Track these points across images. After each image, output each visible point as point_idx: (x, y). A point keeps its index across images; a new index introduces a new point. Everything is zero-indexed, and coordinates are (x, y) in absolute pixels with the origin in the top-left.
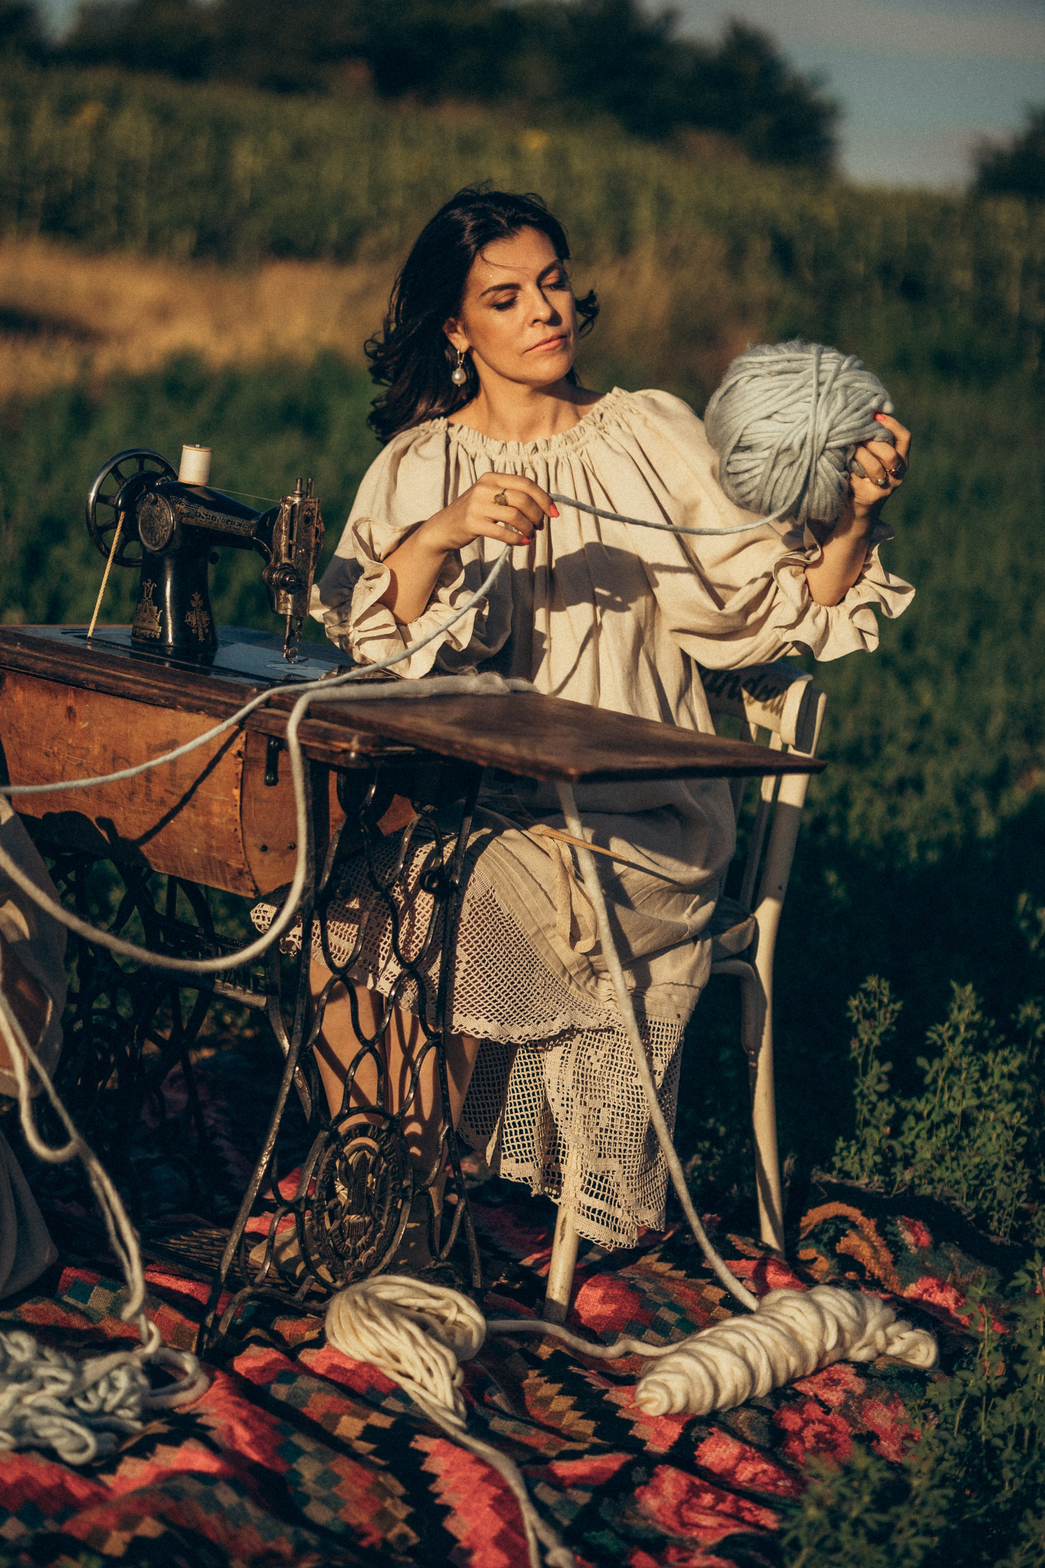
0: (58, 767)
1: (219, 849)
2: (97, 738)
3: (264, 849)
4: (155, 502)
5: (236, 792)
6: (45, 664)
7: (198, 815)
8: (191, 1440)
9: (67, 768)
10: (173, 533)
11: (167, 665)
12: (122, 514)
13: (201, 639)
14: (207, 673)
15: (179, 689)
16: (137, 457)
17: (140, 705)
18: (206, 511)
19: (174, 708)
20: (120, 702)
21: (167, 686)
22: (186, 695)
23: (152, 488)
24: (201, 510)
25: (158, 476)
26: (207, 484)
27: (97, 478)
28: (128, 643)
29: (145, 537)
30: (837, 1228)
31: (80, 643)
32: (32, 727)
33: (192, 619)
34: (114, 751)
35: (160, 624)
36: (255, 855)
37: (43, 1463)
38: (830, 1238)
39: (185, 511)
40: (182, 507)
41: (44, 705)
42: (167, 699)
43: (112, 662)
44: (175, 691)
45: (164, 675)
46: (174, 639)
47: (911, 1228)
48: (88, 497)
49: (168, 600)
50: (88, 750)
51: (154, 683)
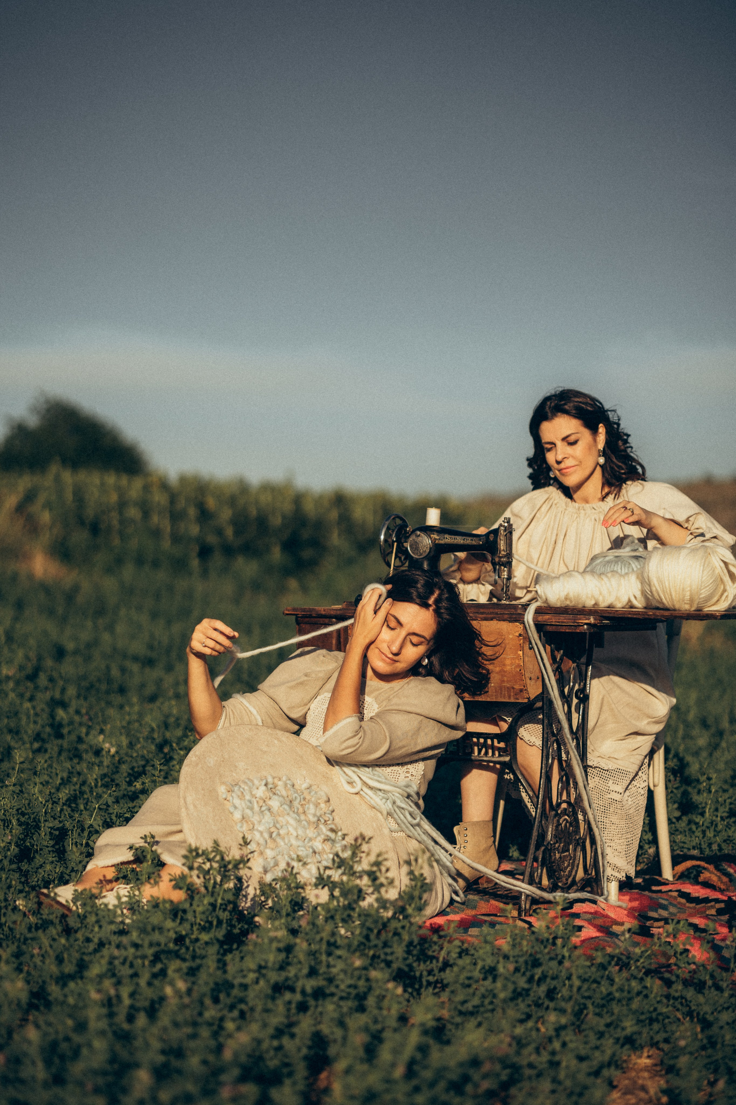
1: (508, 681)
3: (530, 679)
4: (418, 535)
5: (521, 653)
7: (495, 667)
10: (431, 548)
12: (396, 544)
24: (446, 536)
26: (444, 525)
30: (697, 871)
36: (528, 681)
38: (695, 875)
39: (436, 537)
40: (433, 536)
47: (730, 866)
48: (380, 538)
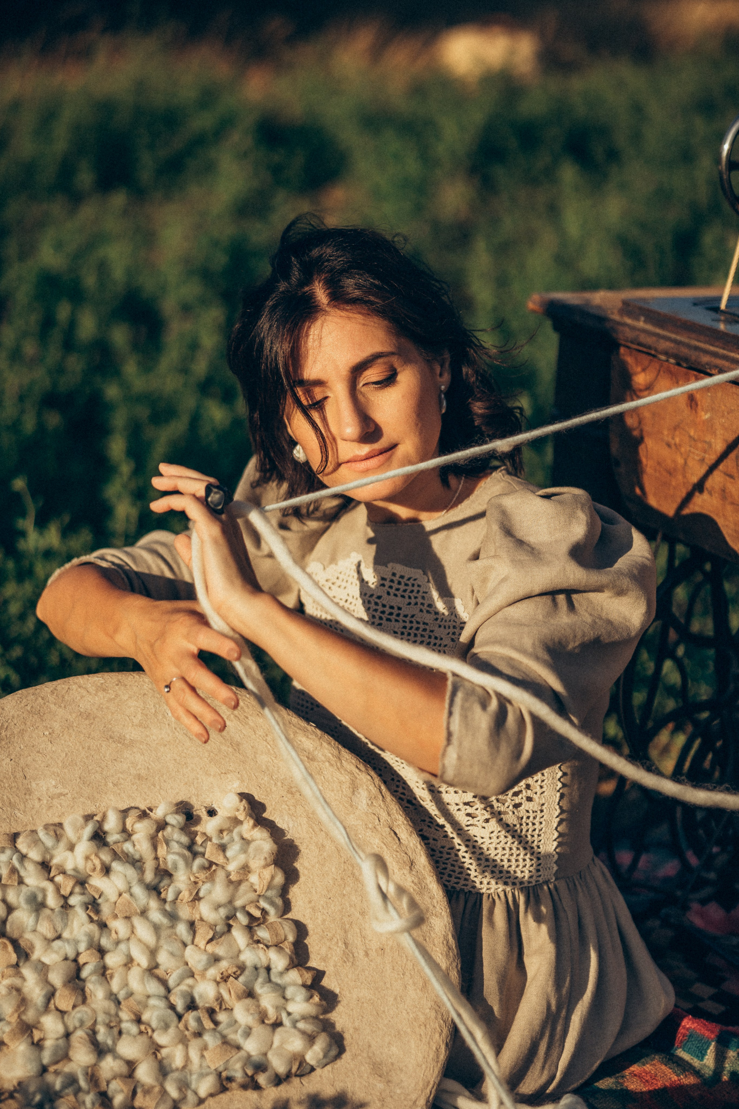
0: (680, 461)
2: (720, 432)
9: (688, 462)
50: (710, 444)
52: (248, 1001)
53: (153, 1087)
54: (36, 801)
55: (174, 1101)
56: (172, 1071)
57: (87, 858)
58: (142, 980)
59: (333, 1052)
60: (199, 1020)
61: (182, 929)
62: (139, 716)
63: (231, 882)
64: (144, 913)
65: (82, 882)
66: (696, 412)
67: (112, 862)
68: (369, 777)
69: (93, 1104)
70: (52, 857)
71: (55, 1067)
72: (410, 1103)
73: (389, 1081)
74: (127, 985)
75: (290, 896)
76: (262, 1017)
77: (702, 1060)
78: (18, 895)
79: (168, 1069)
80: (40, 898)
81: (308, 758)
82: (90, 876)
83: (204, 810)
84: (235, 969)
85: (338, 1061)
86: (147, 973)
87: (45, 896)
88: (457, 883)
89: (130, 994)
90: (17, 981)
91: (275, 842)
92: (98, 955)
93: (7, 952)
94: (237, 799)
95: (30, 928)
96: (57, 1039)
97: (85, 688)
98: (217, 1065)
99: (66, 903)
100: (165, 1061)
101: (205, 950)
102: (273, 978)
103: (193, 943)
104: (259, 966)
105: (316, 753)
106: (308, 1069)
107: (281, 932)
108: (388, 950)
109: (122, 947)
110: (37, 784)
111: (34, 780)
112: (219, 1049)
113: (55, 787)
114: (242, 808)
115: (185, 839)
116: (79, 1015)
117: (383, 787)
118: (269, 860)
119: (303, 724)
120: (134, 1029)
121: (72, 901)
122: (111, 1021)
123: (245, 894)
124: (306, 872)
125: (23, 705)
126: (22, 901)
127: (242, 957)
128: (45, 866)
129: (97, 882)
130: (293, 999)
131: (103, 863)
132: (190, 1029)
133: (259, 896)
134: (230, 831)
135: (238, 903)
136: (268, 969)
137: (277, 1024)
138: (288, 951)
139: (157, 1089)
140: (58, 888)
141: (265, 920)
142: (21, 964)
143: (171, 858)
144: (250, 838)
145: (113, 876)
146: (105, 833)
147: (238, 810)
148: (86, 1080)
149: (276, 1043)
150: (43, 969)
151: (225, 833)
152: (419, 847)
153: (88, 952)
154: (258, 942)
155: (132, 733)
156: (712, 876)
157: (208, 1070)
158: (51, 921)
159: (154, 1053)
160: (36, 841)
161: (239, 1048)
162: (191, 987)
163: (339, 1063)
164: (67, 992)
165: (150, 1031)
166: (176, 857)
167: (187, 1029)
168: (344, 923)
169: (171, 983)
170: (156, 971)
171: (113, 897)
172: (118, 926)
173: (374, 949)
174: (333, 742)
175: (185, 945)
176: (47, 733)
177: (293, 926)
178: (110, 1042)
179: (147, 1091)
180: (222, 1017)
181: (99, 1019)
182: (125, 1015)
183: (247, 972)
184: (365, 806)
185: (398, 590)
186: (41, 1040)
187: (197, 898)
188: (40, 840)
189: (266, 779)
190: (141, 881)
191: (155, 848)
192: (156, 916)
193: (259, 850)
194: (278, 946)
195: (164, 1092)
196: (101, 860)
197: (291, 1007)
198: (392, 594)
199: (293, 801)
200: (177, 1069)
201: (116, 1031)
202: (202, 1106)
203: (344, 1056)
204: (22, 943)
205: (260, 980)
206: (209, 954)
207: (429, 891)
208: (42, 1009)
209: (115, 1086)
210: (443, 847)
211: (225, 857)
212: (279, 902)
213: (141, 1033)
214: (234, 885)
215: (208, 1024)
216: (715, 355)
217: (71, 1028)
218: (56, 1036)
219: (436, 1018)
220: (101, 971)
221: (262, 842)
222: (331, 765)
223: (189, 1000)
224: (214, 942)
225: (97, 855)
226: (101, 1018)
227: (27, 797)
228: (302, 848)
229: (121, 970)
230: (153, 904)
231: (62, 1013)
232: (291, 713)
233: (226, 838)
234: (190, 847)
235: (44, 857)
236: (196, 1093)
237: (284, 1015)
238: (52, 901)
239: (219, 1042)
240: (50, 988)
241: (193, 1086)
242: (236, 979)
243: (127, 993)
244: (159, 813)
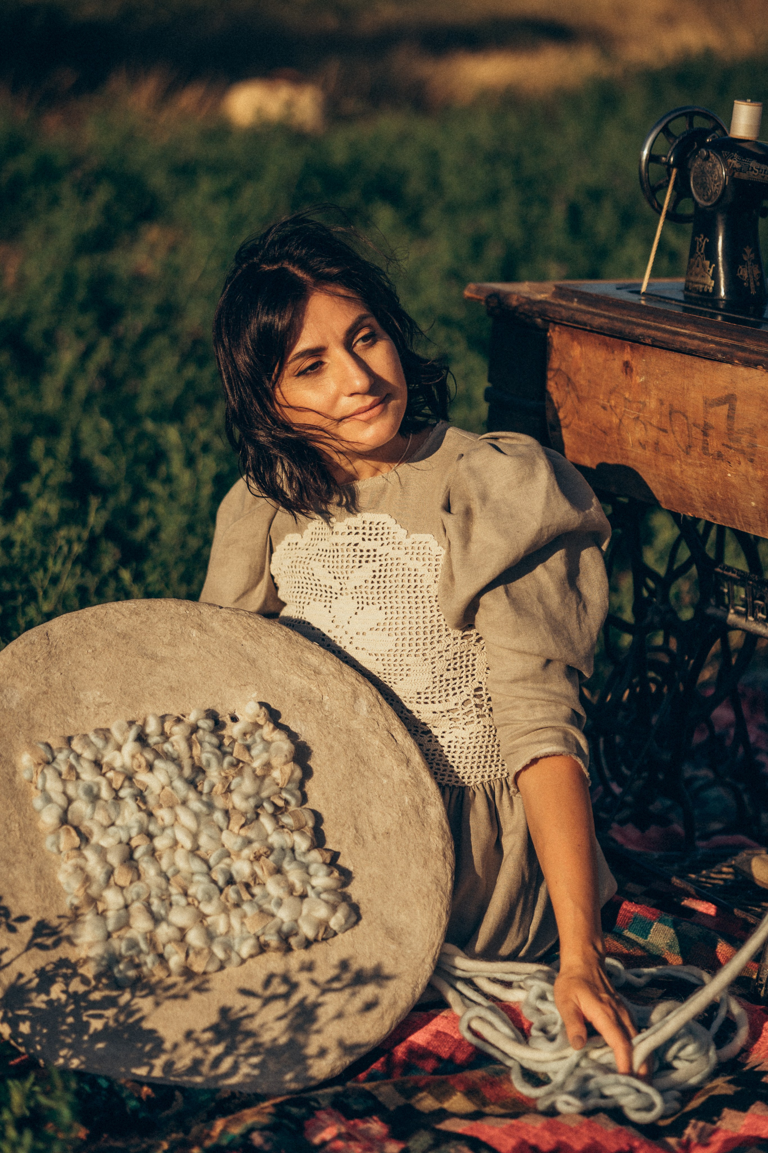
0: (615, 420)
2: (654, 392)
4: (707, 158)
6: (603, 320)
7: (756, 469)
8: (758, 1103)
9: (623, 421)
10: (725, 188)
11: (719, 318)
12: (674, 171)
13: (753, 292)
14: (758, 325)
15: (736, 343)
16: (684, 114)
17: (696, 359)
18: (758, 165)
19: (732, 363)
20: (677, 357)
21: (724, 340)
22: (743, 350)
23: (703, 145)
24: (753, 164)
25: (706, 133)
26: (758, 138)
27: (649, 135)
28: (681, 297)
29: (697, 193)
31: (633, 298)
32: (589, 381)
33: (744, 273)
34: (671, 405)
35: (712, 278)
37: (611, 1127)
39: (737, 166)
40: (734, 162)
41: (600, 360)
42: (724, 353)
43: (668, 317)
44: (733, 346)
45: (719, 329)
46: (726, 293)
48: (640, 156)
49: (720, 254)
50: (644, 404)
51: (710, 338)
52: (278, 877)
53: (202, 949)
54: (85, 710)
55: (221, 961)
56: (217, 936)
57: (133, 757)
58: (188, 860)
59: (353, 919)
60: (238, 893)
61: (218, 816)
62: (169, 637)
63: (257, 777)
64: (184, 803)
65: (129, 777)
66: (631, 377)
67: (155, 759)
68: (367, 688)
69: (153, 963)
70: (103, 757)
71: (119, 933)
72: (420, 961)
73: (400, 943)
74: (174, 864)
75: (306, 789)
76: (291, 890)
77: (646, 938)
78: (77, 790)
79: (214, 934)
80: (95, 790)
81: (315, 672)
82: (136, 772)
83: (228, 717)
84: (265, 850)
85: (356, 927)
86: (191, 855)
87: (99, 789)
88: (443, 779)
89: (177, 872)
90: (81, 861)
91: (293, 742)
92: (148, 839)
93: (71, 837)
94: (258, 706)
95: (87, 817)
96: (118, 910)
97: (121, 613)
98: (256, 930)
99: (117, 795)
100: (210, 928)
101: (239, 834)
102: (298, 858)
103: (228, 828)
104: (285, 847)
105: (321, 667)
106: (332, 933)
107: (303, 819)
108: (392, 834)
109: (168, 832)
110: (85, 695)
111: (82, 691)
112: (257, 917)
113: (100, 697)
114: (263, 714)
115: (215, 741)
116: (136, 889)
117: (380, 697)
118: (289, 757)
119: (308, 643)
120: (183, 901)
121: (122, 793)
122: (163, 895)
123: (270, 786)
124: (319, 768)
125: (68, 627)
126: (81, 793)
127: (270, 840)
128: (97, 764)
129: (143, 777)
130: (316, 875)
131: (147, 761)
132: (230, 900)
133: (281, 789)
134: (252, 734)
135: (264, 794)
136: (293, 850)
137: (303, 896)
138: (309, 834)
139: (206, 951)
140: (110, 782)
141: (286, 810)
142: (82, 847)
143: (205, 756)
144: (270, 740)
145: (156, 773)
146: (147, 735)
147: (258, 716)
148: (146, 943)
149: (305, 911)
150: (102, 852)
151: (248, 736)
152: (413, 747)
153: (139, 836)
154: (283, 827)
155: (163, 652)
156: (629, 799)
157: (247, 935)
158: (107, 810)
159: (201, 922)
160: (89, 743)
161: (273, 916)
162: (229, 866)
163: (357, 929)
164: (125, 870)
165: (196, 903)
166: (209, 755)
167: (228, 901)
168: (353, 812)
169: (212, 861)
170: (198, 852)
171: (157, 790)
172: (164, 814)
173: (380, 833)
174: (335, 658)
175: (221, 830)
176: (90, 651)
177: (312, 815)
178: (163, 912)
179: (198, 953)
180: (256, 890)
181: (153, 893)
182: (174, 890)
183: (275, 852)
184: (365, 713)
185: (370, 535)
186: (104, 911)
187: (228, 791)
188: (92, 743)
189: (280, 690)
190: (181, 776)
191: (190, 747)
192: (195, 805)
193: (279, 749)
194: (300, 829)
195: (212, 954)
196: (145, 758)
197: (315, 882)
198: (366, 539)
199: (303, 708)
200: (221, 935)
201: (167, 902)
202: (244, 965)
203: (361, 923)
204: (83, 829)
205: (287, 859)
206: (242, 837)
207: (424, 784)
208: (103, 885)
209: (170, 949)
210: (428, 750)
211: (250, 755)
212: (298, 793)
213: (189, 904)
214: (260, 779)
215: (246, 896)
216: (649, 327)
217: (129, 901)
218: (117, 907)
219: (437, 890)
220: (151, 853)
221: (281, 743)
222: (335, 678)
223: (228, 874)
224: (246, 827)
225: (141, 754)
226: (154, 892)
227: (77, 705)
228: (314, 748)
229: (168, 851)
230: (192, 795)
231: (122, 888)
232: (297, 634)
233: (249, 740)
234: (220, 746)
235: (96, 756)
236: (238, 954)
237: (309, 889)
238: (105, 793)
239: (256, 911)
240: (107, 867)
241: (236, 948)
242: (268, 857)
243: (175, 870)
244: (192, 718)
